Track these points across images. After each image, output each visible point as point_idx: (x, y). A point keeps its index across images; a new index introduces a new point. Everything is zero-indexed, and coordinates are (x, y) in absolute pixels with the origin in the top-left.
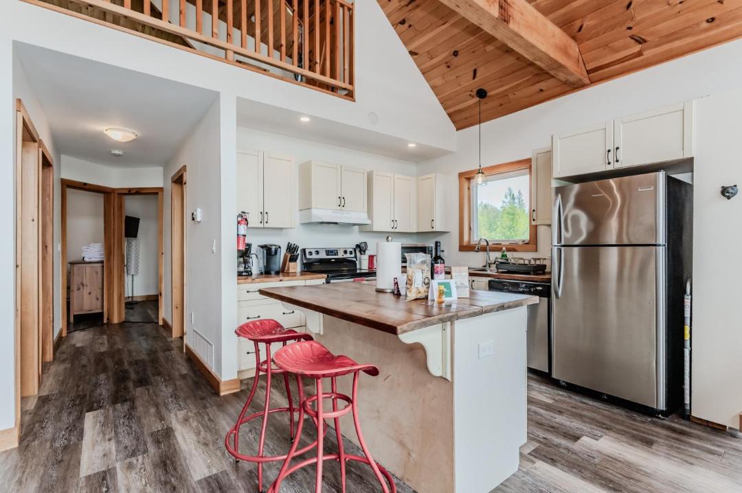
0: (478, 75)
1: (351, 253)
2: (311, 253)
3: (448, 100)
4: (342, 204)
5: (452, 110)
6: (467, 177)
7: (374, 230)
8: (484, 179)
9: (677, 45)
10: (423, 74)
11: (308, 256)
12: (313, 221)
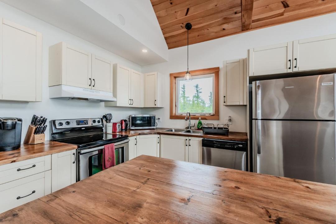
0: (189, 13)
1: (99, 122)
2: (61, 124)
3: (167, 28)
4: (93, 84)
5: (167, 35)
6: (175, 77)
7: (118, 105)
8: (191, 77)
9: (302, 12)
10: (153, 6)
11: (58, 127)
12: (63, 96)
